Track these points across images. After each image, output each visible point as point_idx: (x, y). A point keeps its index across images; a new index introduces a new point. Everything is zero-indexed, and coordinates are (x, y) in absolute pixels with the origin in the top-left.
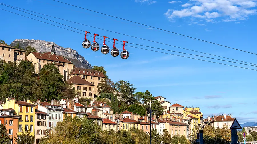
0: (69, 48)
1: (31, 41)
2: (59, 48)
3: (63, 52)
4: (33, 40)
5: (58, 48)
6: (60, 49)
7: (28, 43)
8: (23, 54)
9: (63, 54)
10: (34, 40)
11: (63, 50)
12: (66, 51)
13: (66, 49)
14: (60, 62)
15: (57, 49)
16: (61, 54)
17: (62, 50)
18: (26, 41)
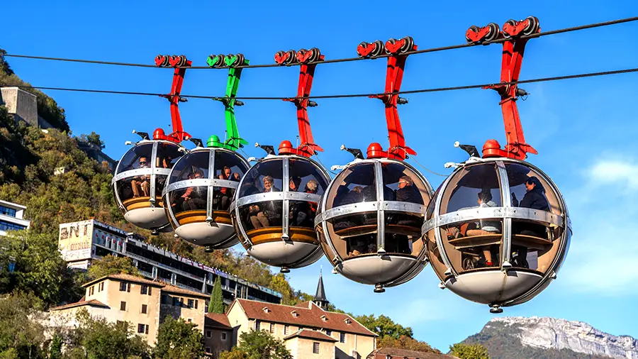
0: (626, 336)
1: (529, 320)
2: (601, 337)
3: (612, 346)
4: (534, 317)
5: (597, 336)
6: (604, 339)
7: (522, 326)
8: (196, 305)
9: (611, 352)
10: (536, 317)
11: (612, 341)
12: (619, 345)
13: (619, 339)
14: (329, 331)
15: (597, 339)
16: (607, 353)
17: (610, 342)
18: (518, 322)
